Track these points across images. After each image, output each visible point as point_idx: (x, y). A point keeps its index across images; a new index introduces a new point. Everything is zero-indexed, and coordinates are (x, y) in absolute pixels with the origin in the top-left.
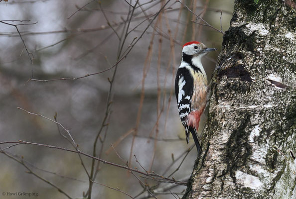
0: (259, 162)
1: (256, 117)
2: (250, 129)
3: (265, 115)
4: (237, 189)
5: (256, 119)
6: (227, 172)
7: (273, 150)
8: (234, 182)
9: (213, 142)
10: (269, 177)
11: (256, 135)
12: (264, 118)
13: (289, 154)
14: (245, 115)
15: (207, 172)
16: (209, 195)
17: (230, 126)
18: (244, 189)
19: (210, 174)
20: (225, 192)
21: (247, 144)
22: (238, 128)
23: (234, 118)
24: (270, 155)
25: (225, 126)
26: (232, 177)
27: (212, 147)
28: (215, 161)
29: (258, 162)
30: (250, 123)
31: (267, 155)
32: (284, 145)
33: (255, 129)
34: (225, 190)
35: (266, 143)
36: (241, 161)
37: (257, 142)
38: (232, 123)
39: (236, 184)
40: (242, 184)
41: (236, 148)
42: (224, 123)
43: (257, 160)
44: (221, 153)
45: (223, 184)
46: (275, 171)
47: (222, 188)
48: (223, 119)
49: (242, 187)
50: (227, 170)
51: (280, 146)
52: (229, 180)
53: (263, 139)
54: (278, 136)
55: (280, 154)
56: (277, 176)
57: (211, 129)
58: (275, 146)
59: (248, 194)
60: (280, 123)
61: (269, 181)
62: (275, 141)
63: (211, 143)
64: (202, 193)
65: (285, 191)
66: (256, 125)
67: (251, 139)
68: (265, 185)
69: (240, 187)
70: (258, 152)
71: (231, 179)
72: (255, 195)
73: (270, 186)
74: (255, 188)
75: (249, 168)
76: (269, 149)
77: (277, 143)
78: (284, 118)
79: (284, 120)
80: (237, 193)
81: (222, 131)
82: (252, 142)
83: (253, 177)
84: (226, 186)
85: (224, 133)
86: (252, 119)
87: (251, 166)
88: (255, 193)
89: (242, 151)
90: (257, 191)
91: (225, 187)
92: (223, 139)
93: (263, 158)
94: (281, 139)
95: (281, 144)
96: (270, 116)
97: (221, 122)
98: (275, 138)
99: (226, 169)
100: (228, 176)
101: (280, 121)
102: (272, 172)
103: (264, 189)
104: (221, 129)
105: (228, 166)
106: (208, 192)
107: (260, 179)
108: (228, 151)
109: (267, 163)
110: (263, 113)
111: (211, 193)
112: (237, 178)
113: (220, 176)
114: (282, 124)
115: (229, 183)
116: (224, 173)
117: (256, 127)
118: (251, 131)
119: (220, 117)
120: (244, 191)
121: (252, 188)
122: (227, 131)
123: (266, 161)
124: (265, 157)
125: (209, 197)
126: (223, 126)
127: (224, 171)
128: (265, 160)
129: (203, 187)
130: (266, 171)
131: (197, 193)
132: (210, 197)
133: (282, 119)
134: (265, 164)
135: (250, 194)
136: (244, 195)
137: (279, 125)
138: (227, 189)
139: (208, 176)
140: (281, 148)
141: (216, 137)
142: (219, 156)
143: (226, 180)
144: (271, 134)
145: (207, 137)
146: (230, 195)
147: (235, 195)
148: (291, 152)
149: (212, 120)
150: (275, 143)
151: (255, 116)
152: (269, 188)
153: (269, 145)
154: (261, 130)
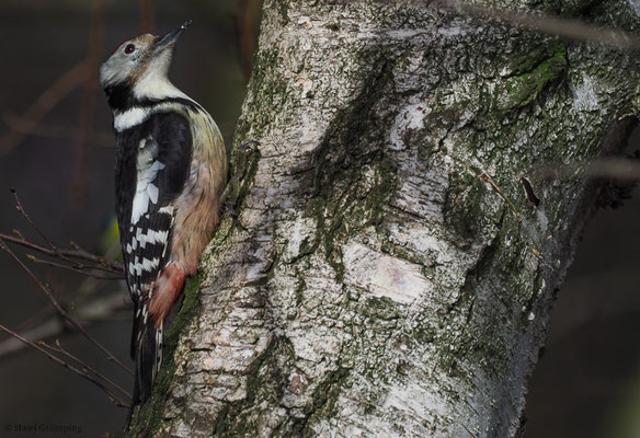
0: (422, 213)
1: (412, 68)
2: (393, 108)
3: (441, 59)
4: (347, 304)
5: (411, 74)
6: (316, 246)
7: (468, 176)
8: (339, 279)
9: (271, 148)
10: (455, 265)
11: (412, 126)
12: (440, 73)
13: (521, 191)
14: (377, 61)
15: (249, 245)
16: (255, 322)
17: (327, 93)
18: (373, 302)
19: (258, 254)
20: (310, 311)
21: (383, 155)
22: (351, 103)
23: (341, 69)
24: (458, 192)
25: (310, 96)
26: (335, 266)
27: (267, 166)
28: (278, 211)
29: (416, 215)
30: (394, 88)
31: (447, 193)
32: (501, 159)
33: (409, 108)
34: (308, 305)
35: (445, 151)
36: (361, 212)
37: (415, 149)
38: (334, 85)
39: (344, 285)
40: (364, 285)
41: (346, 169)
42: (308, 86)
43: (415, 209)
44: (296, 184)
45: (302, 286)
46: (475, 247)
47: (300, 299)
48: (304, 74)
49: (363, 297)
50: (318, 241)
51: (489, 162)
52: (323, 271)
53: (437, 140)
54: (483, 130)
55: (489, 188)
56: (478, 262)
57: (264, 106)
58: (475, 161)
59: (382, 318)
60: (492, 87)
61: (454, 276)
62: (474, 148)
63: (263, 153)
64: (234, 313)
65: (503, 310)
66: (412, 92)
67: (395, 139)
68: (439, 289)
69: (359, 295)
70: (420, 180)
71: (328, 270)
72: (407, 322)
73: (456, 295)
74: (409, 301)
75: (388, 233)
76: (455, 174)
77: (480, 153)
78: (504, 73)
79: (505, 78)
80: (348, 317)
81: (299, 111)
82: (398, 148)
83: (401, 263)
84: (312, 292)
85: (305, 118)
86: (398, 73)
87: (394, 229)
88: (405, 318)
89: (362, 178)
90: (413, 308)
91: (308, 294)
92: (302, 140)
93: (435, 202)
94: (493, 139)
95: (492, 155)
96: (457, 64)
97: (297, 84)
98: (475, 137)
99: (313, 237)
100: (317, 259)
101: (491, 79)
102: (464, 249)
103: (436, 301)
104: (297, 104)
105: (321, 225)
106: (252, 312)
107: (424, 271)
108: (321, 177)
109: (445, 218)
110: (435, 54)
111: (261, 316)
112: (348, 266)
113: (294, 260)
114: (497, 91)
115: (321, 281)
116: (306, 250)
117: (413, 99)
118: (397, 113)
119: (295, 65)
120: (372, 311)
121: (396, 298)
122: (315, 114)
123: (444, 211)
124: (440, 198)
125: (255, 327)
126: (304, 95)
127: (305, 242)
128: (438, 208)
129: (237, 295)
130: (445, 245)
131: (217, 316)
132: (261, 327)
133: (497, 74)
134: (441, 220)
135: (390, 319)
136: (371, 322)
137: (487, 94)
138: (316, 302)
139: (252, 261)
140: (492, 171)
141: (279, 132)
142: (289, 193)
143: (312, 271)
144: (462, 124)
145: (252, 131)
146: (323, 323)
147: (340, 324)
148: (525, 181)
149: (267, 78)
150: (475, 154)
151: (409, 63)
152: (454, 300)
153: (455, 159)
154: (429, 110)
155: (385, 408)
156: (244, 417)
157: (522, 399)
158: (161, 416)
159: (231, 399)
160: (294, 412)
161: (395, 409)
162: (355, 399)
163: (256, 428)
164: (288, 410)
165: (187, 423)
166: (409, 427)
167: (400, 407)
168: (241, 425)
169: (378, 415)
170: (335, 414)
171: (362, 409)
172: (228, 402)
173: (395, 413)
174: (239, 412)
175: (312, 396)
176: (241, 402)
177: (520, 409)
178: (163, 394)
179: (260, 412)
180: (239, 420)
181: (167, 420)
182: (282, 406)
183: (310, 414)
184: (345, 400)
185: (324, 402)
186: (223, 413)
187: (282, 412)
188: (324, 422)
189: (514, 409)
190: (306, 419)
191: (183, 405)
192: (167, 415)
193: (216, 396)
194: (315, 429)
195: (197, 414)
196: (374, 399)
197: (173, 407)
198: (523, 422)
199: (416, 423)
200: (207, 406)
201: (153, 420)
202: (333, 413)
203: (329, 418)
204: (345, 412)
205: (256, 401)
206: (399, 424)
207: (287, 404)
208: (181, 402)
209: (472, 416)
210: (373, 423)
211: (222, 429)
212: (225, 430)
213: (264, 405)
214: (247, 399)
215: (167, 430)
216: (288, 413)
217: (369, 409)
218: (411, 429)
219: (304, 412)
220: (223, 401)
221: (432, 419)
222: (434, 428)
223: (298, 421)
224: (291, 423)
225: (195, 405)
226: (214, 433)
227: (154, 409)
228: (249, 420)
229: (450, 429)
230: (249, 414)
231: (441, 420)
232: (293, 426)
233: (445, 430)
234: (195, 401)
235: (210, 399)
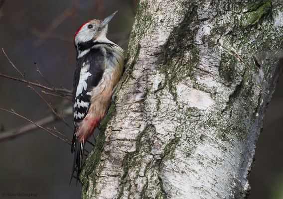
0: (210, 71)
1: (205, 9)
2: (197, 26)
3: (218, 5)
4: (178, 110)
5: (205, 11)
6: (165, 86)
7: (229, 55)
8: (175, 99)
9: (145, 44)
10: (224, 93)
11: (205, 34)
12: (217, 11)
13: (252, 61)
14: (190, 6)
15: (136, 85)
16: (139, 118)
17: (169, 20)
18: (189, 109)
19: (140, 89)
20: (162, 113)
21: (193, 46)
22: (180, 24)
23: (175, 10)
24: (225, 62)
25: (162, 21)
26: (173, 94)
27: (143, 52)
28: (149, 71)
29: (208, 72)
30: (197, 18)
31: (221, 62)
32: (244, 48)
33: (204, 26)
34: (162, 111)
35: (220, 44)
36: (184, 71)
37: (207, 44)
38: (172, 17)
39: (177, 102)
40: (185, 102)
41: (178, 52)
42: (161, 17)
43: (207, 69)
44: (156, 59)
45: (159, 103)
46: (233, 85)
47: (158, 108)
48: (159, 12)
49: (185, 107)
50: (166, 83)
51: (238, 49)
52: (168, 96)
53: (216, 40)
54: (236, 35)
55: (239, 60)
56: (234, 92)
57: (142, 26)
58: (232, 49)
59: (193, 116)
60: (239, 17)
61: (224, 98)
62: (232, 43)
63: (142, 46)
64: (130, 115)
65: (245, 112)
66: (205, 19)
67: (198, 39)
68: (218, 103)
69: (183, 106)
70: (209, 57)
71: (170, 96)
72: (204, 118)
73: (225, 106)
74: (205, 109)
75: (196, 80)
76: (224, 54)
77: (235, 45)
78: (244, 10)
79: (245, 13)
80: (179, 116)
81: (157, 28)
82: (199, 43)
83: (201, 92)
84: (163, 105)
85: (160, 31)
86: (199, 11)
87: (198, 78)
88: (203, 116)
89: (184, 56)
90: (206, 112)
91: (161, 106)
92: (158, 40)
93: (215, 66)
94: (240, 39)
95: (240, 46)
96: (224, 7)
97: (156, 17)
98: (232, 38)
99: (163, 82)
100: (165, 91)
101: (239, 13)
102: (228, 86)
103: (216, 109)
104: (156, 25)
105: (167, 77)
106: (138, 114)
107: (211, 96)
108: (167, 56)
109: (220, 73)
110: (215, 3)
111: (142, 116)
112: (179, 94)
113: (156, 92)
114: (242, 19)
115: (167, 100)
116: (161, 87)
117: (206, 22)
118: (199, 28)
119: (155, 8)
120: (189, 113)
121: (199, 108)
122: (164, 29)
123: (219, 70)
124: (218, 64)
125: (139, 120)
126: (159, 21)
127: (160, 84)
128: (217, 69)
129: (131, 107)
130: (220, 85)
131: (123, 116)
132: (142, 120)
133: (241, 11)
134: (218, 74)
135: (197, 117)
136: (189, 118)
137: (237, 20)
138: (165, 110)
139: (138, 92)
140: (240, 52)
141: (149, 37)
142: (153, 63)
143: (163, 96)
144: (227, 33)
145: (137, 36)
146: (168, 118)
147: (176, 119)
148: (254, 57)
149: (143, 14)
150: (232, 45)
151: (204, 7)
152: (224, 108)
153: (224, 48)
154: (213, 27)
155: (195, 155)
156: (135, 159)
157: (254, 150)
158: (99, 159)
159: (129, 151)
160: (156, 157)
161: (199, 155)
162: (182, 151)
163: (140, 164)
164: (154, 156)
165: (110, 162)
166: (205, 162)
167: (201, 154)
168: (134, 162)
169: (192, 158)
170: (174, 157)
171: (185, 155)
172: (128, 153)
173: (199, 157)
174: (133, 157)
175: (164, 150)
176: (134, 152)
177: (253, 155)
178: (100, 149)
179: (142, 157)
180: (133, 160)
181: (102, 160)
182: (151, 154)
183: (163, 157)
184: (178, 151)
185: (169, 152)
186: (126, 157)
187: (151, 157)
188: (169, 161)
189: (250, 154)
190: (161, 160)
191: (109, 154)
192: (102, 159)
193: (123, 150)
194: (165, 164)
195: (115, 158)
196: (190, 151)
197: (105, 155)
198: (254, 160)
199: (208, 161)
200: (119, 155)
201: (96, 161)
202: (173, 157)
203: (171, 159)
204: (178, 157)
205: (140, 152)
206: (201, 161)
207: (153, 153)
208: (108, 153)
209: (232, 158)
210: (190, 161)
211: (125, 164)
212: (127, 165)
213: (143, 154)
214: (136, 151)
215: (102, 165)
216: (154, 157)
217: (188, 155)
218: (206, 163)
219: (160, 157)
220: (126, 152)
221: (215, 159)
222: (216, 163)
223: (158, 160)
224: (155, 161)
225: (114, 154)
226: (122, 166)
227: (97, 156)
228: (137, 160)
229: (223, 163)
230: (137, 158)
231: (219, 159)
232: (156, 163)
233: (221, 164)
234: (114, 152)
235: (120, 151)
